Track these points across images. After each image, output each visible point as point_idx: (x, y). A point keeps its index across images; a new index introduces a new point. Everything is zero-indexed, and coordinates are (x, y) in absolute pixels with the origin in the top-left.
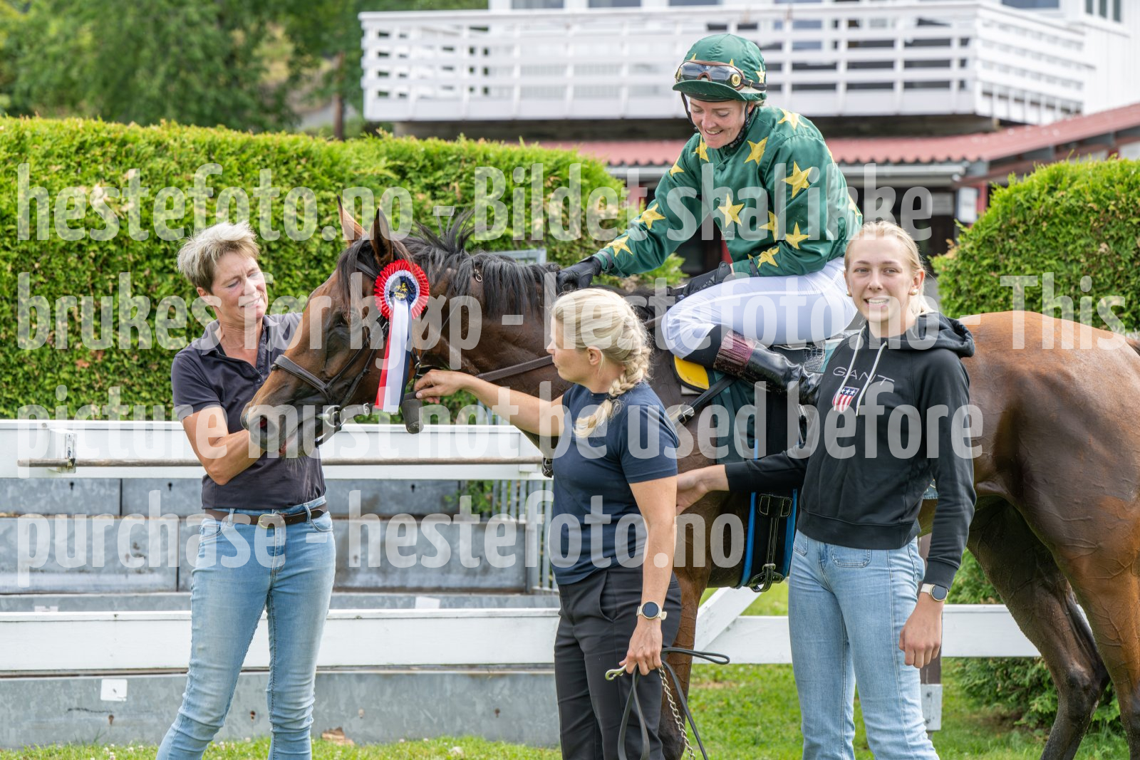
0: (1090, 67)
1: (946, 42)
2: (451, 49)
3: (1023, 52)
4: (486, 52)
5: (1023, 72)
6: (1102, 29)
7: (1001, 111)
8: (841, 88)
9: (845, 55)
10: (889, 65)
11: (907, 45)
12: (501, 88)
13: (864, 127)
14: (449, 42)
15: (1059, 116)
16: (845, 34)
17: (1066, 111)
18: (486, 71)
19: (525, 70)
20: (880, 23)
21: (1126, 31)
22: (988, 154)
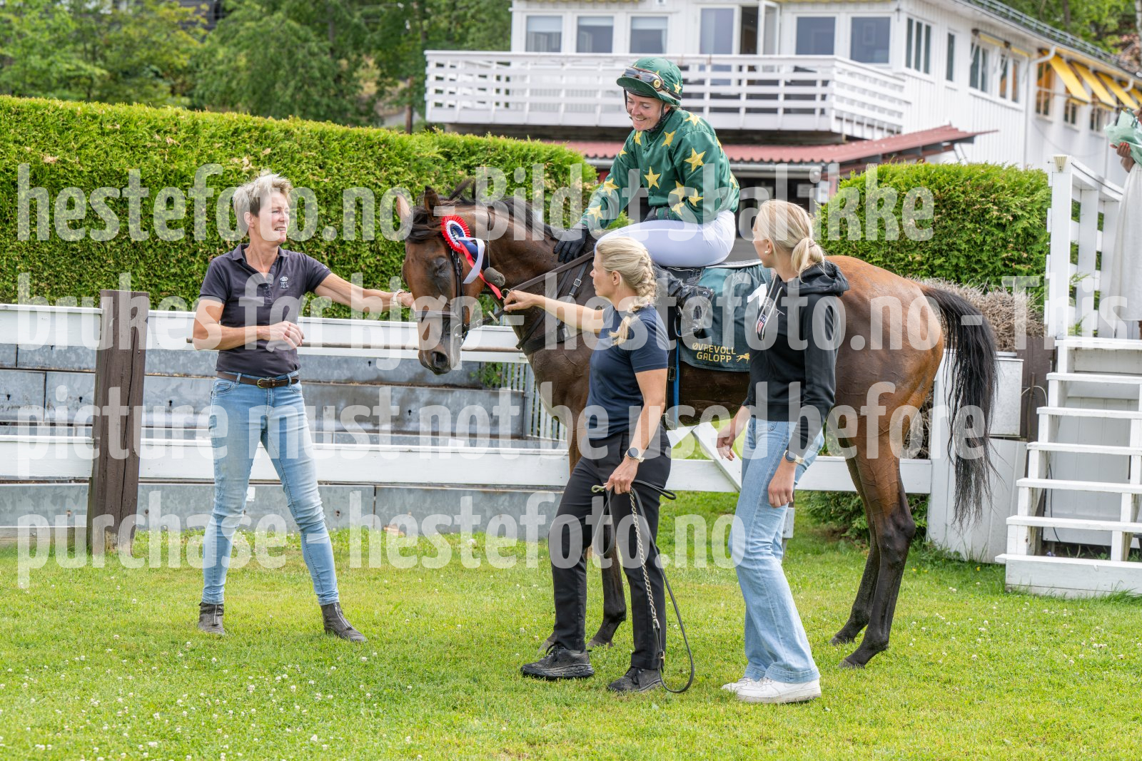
0: (908, 103)
1: (812, 83)
2: (485, 77)
3: (864, 91)
4: (508, 79)
5: (863, 105)
6: (917, 78)
7: (847, 130)
8: (743, 111)
9: (745, 89)
10: (775, 97)
11: (787, 84)
12: (517, 103)
14: (483, 72)
15: (886, 135)
16: (746, 75)
17: (891, 131)
18: (507, 92)
19: (533, 92)
20: (770, 69)
21: (932, 80)
22: (838, 158)
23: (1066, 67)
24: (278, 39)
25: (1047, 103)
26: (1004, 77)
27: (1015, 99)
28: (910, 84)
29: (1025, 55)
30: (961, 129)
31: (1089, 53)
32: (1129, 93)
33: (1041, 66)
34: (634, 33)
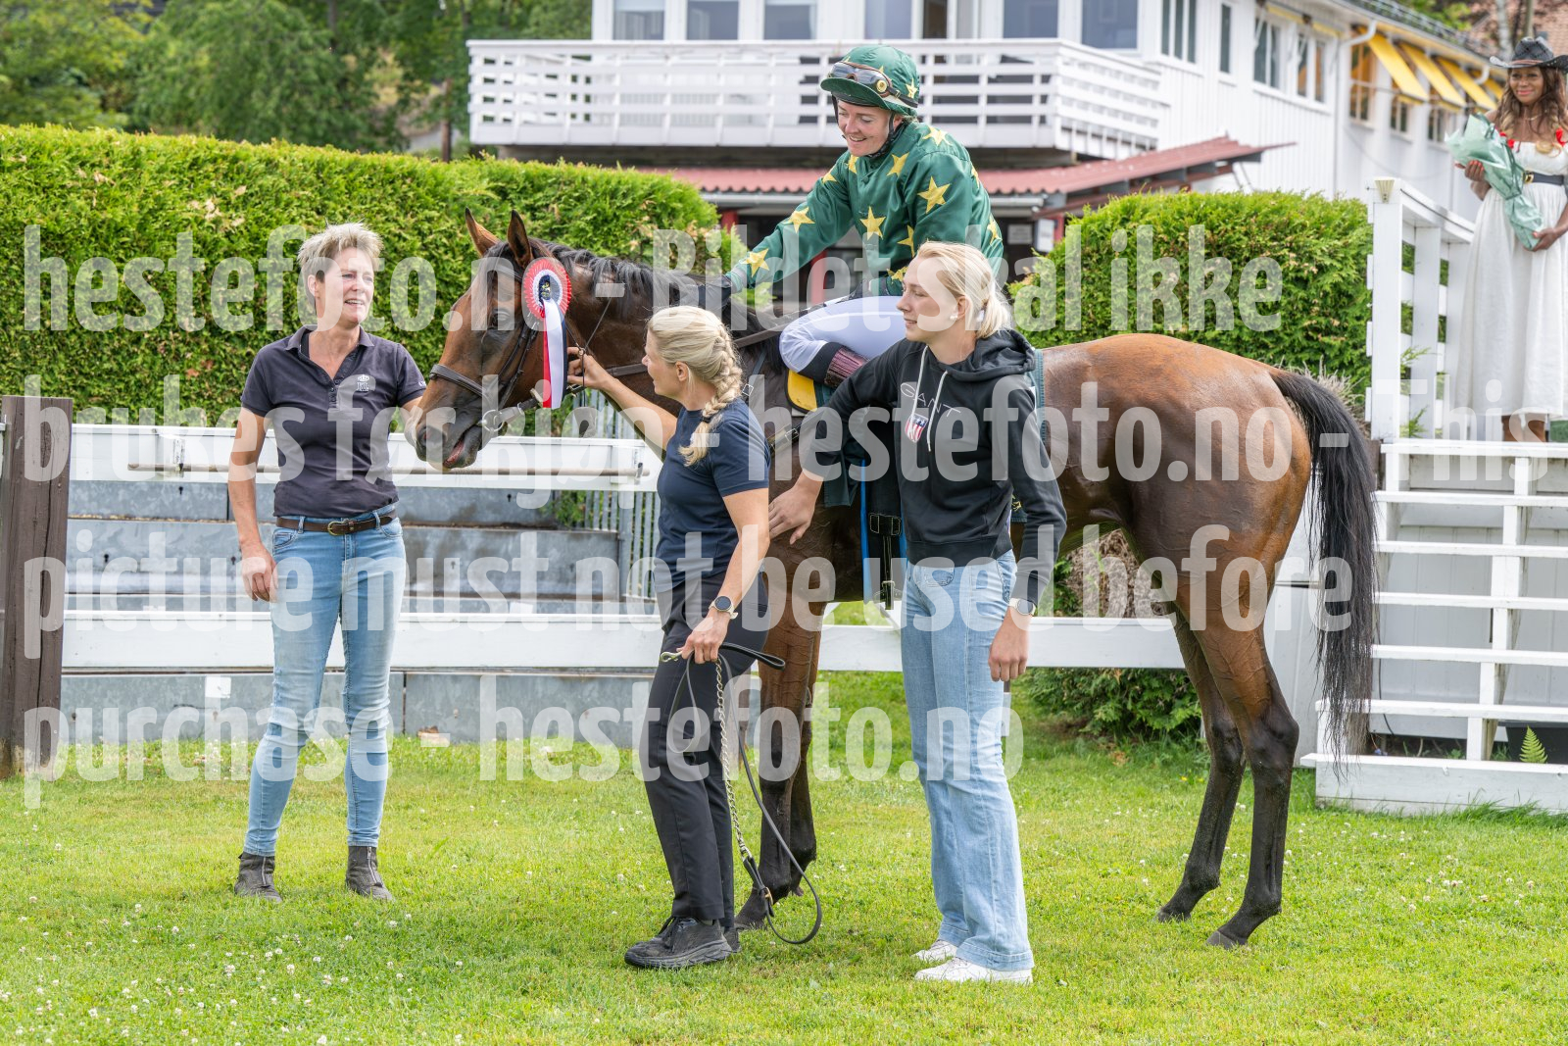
0: (1165, 105)
1: (1027, 79)
2: (554, 77)
3: (1102, 89)
4: (588, 80)
5: (1101, 109)
6: (1177, 69)
7: (1079, 145)
9: (931, 89)
10: (973, 100)
11: (991, 81)
12: (602, 115)
14: (552, 70)
15: (1135, 152)
16: (931, 69)
17: (1142, 147)
18: (588, 99)
19: (625, 98)
20: (966, 60)
21: (1200, 72)
22: (1065, 188)
23: (1393, 50)
24: (255, 27)
25: (1365, 103)
26: (1303, 65)
27: (1319, 97)
28: (1167, 78)
29: (1333, 34)
30: (1243, 142)
31: (1425, 30)
32: (1483, 87)
33: (1355, 50)
34: (771, 11)
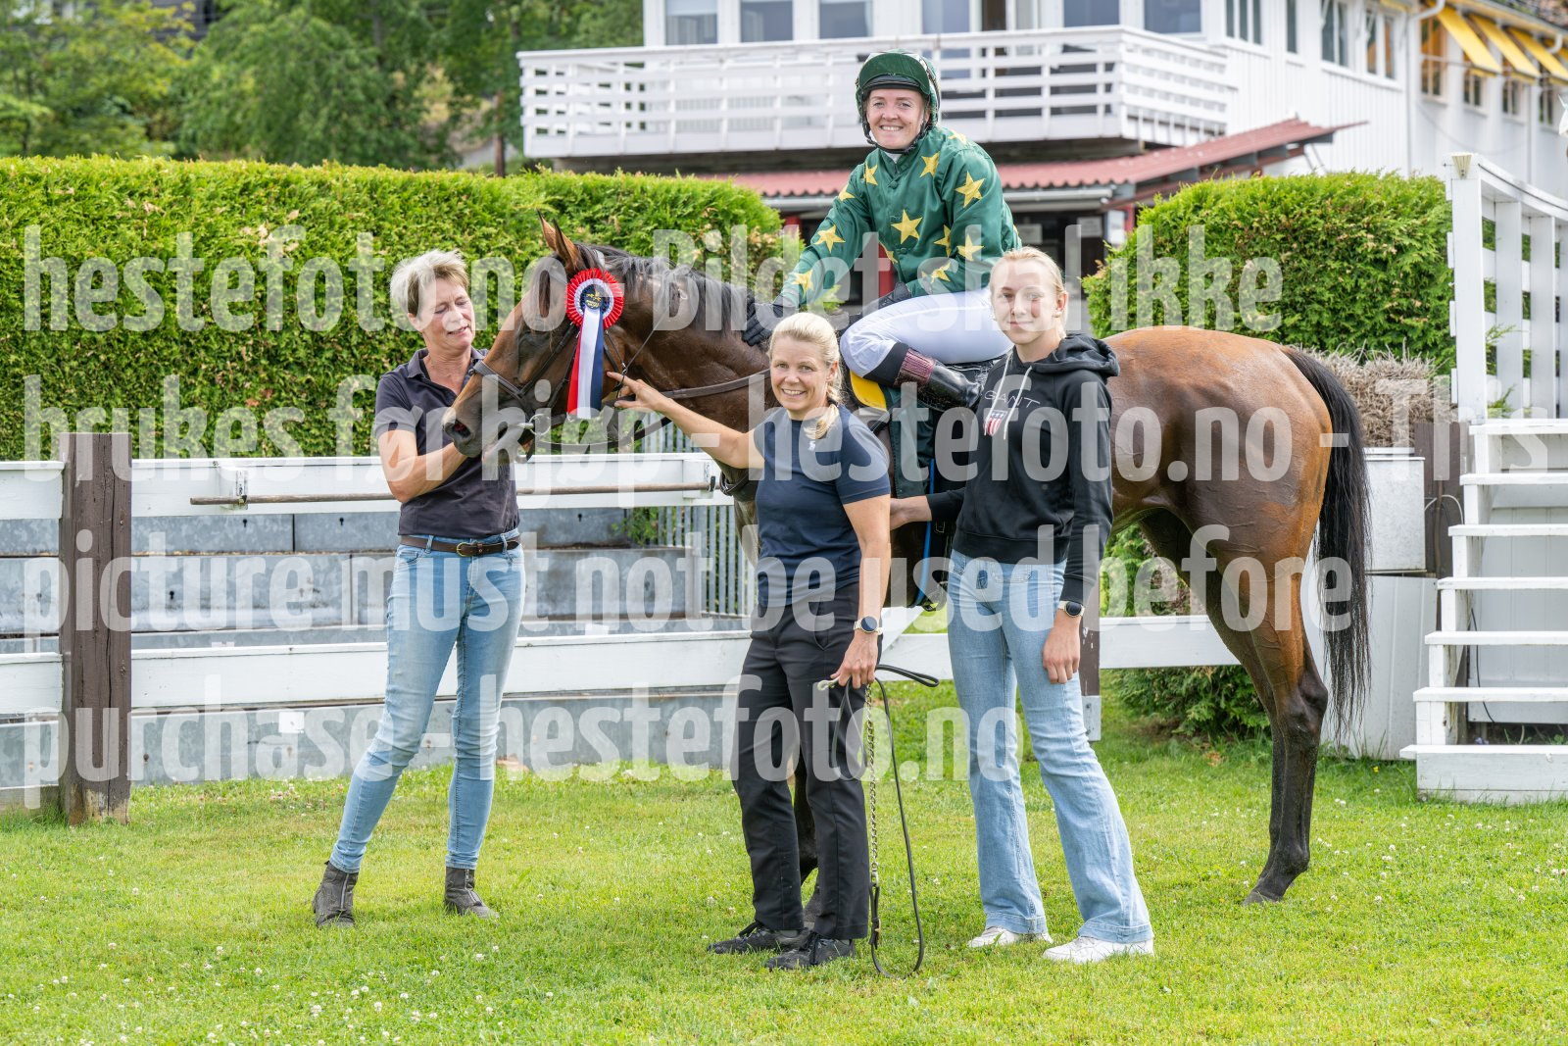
0: (1232, 89)
1: (1091, 68)
2: (608, 86)
3: (1167, 75)
4: (642, 88)
5: (1167, 95)
6: (1243, 52)
7: (1146, 134)
8: (990, 115)
9: (993, 82)
10: (1036, 91)
11: (1053, 71)
12: (657, 123)
13: (1013, 153)
14: (605, 78)
15: (1204, 137)
16: (993, 62)
17: (1210, 132)
18: (642, 107)
20: (1027, 51)
21: (1267, 53)
22: (1135, 177)
23: (1463, 22)
24: (300, 48)
25: (1437, 78)
26: (1371, 42)
27: (1390, 74)
28: (1233, 61)
29: (1400, 8)
30: (1313, 123)
32: (1556, 56)
33: (1425, 23)
34: (824, 9)
